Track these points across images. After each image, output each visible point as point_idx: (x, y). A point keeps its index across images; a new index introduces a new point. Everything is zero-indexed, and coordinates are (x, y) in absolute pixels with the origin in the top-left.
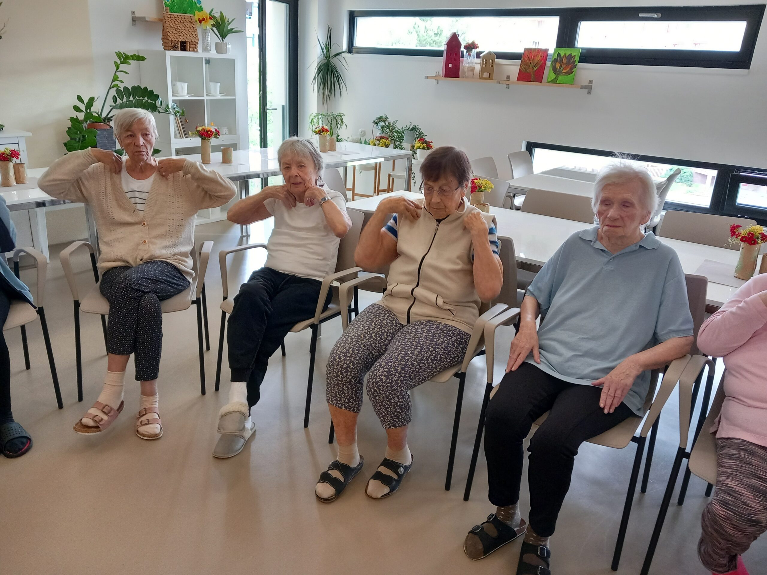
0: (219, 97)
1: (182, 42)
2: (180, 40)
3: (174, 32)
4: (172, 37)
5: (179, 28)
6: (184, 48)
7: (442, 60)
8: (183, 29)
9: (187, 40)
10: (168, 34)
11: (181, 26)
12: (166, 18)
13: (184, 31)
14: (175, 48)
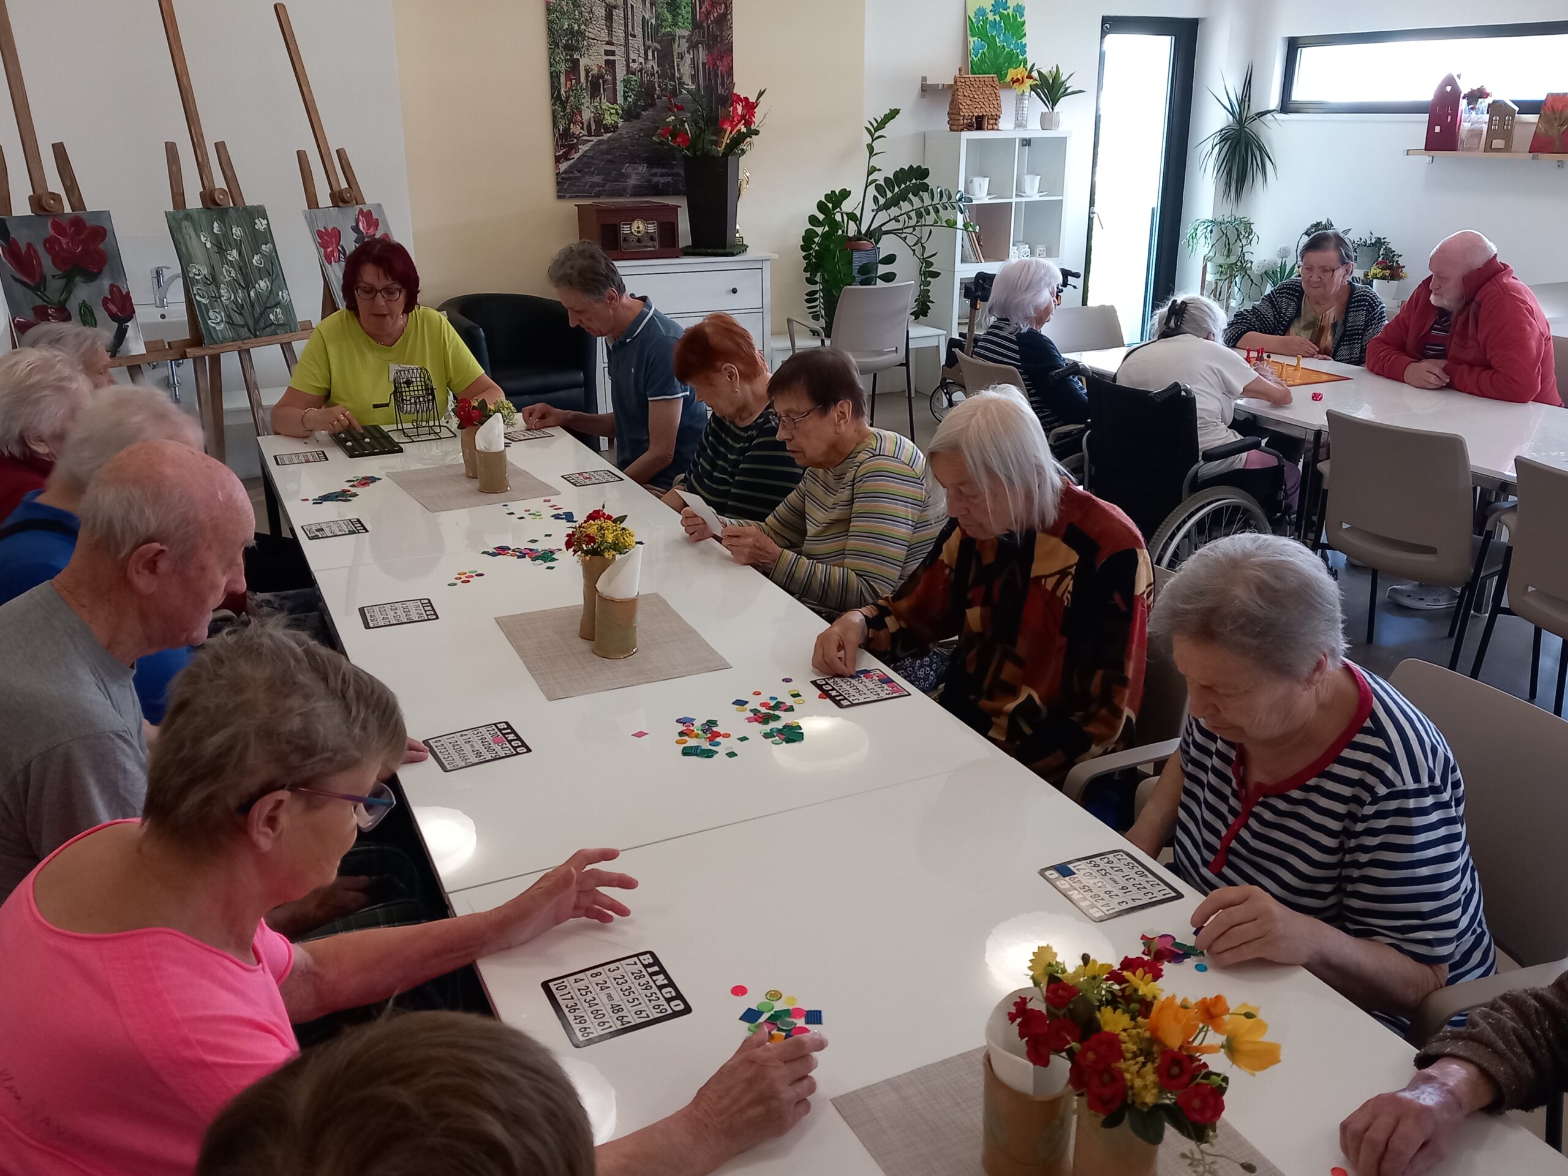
0: (1036, 197)
1: (977, 117)
2: (976, 114)
3: (969, 103)
4: (965, 112)
5: (976, 96)
6: (980, 127)
8: (981, 97)
9: (985, 114)
10: (961, 106)
11: (979, 93)
12: (959, 84)
13: (983, 100)
14: (969, 127)
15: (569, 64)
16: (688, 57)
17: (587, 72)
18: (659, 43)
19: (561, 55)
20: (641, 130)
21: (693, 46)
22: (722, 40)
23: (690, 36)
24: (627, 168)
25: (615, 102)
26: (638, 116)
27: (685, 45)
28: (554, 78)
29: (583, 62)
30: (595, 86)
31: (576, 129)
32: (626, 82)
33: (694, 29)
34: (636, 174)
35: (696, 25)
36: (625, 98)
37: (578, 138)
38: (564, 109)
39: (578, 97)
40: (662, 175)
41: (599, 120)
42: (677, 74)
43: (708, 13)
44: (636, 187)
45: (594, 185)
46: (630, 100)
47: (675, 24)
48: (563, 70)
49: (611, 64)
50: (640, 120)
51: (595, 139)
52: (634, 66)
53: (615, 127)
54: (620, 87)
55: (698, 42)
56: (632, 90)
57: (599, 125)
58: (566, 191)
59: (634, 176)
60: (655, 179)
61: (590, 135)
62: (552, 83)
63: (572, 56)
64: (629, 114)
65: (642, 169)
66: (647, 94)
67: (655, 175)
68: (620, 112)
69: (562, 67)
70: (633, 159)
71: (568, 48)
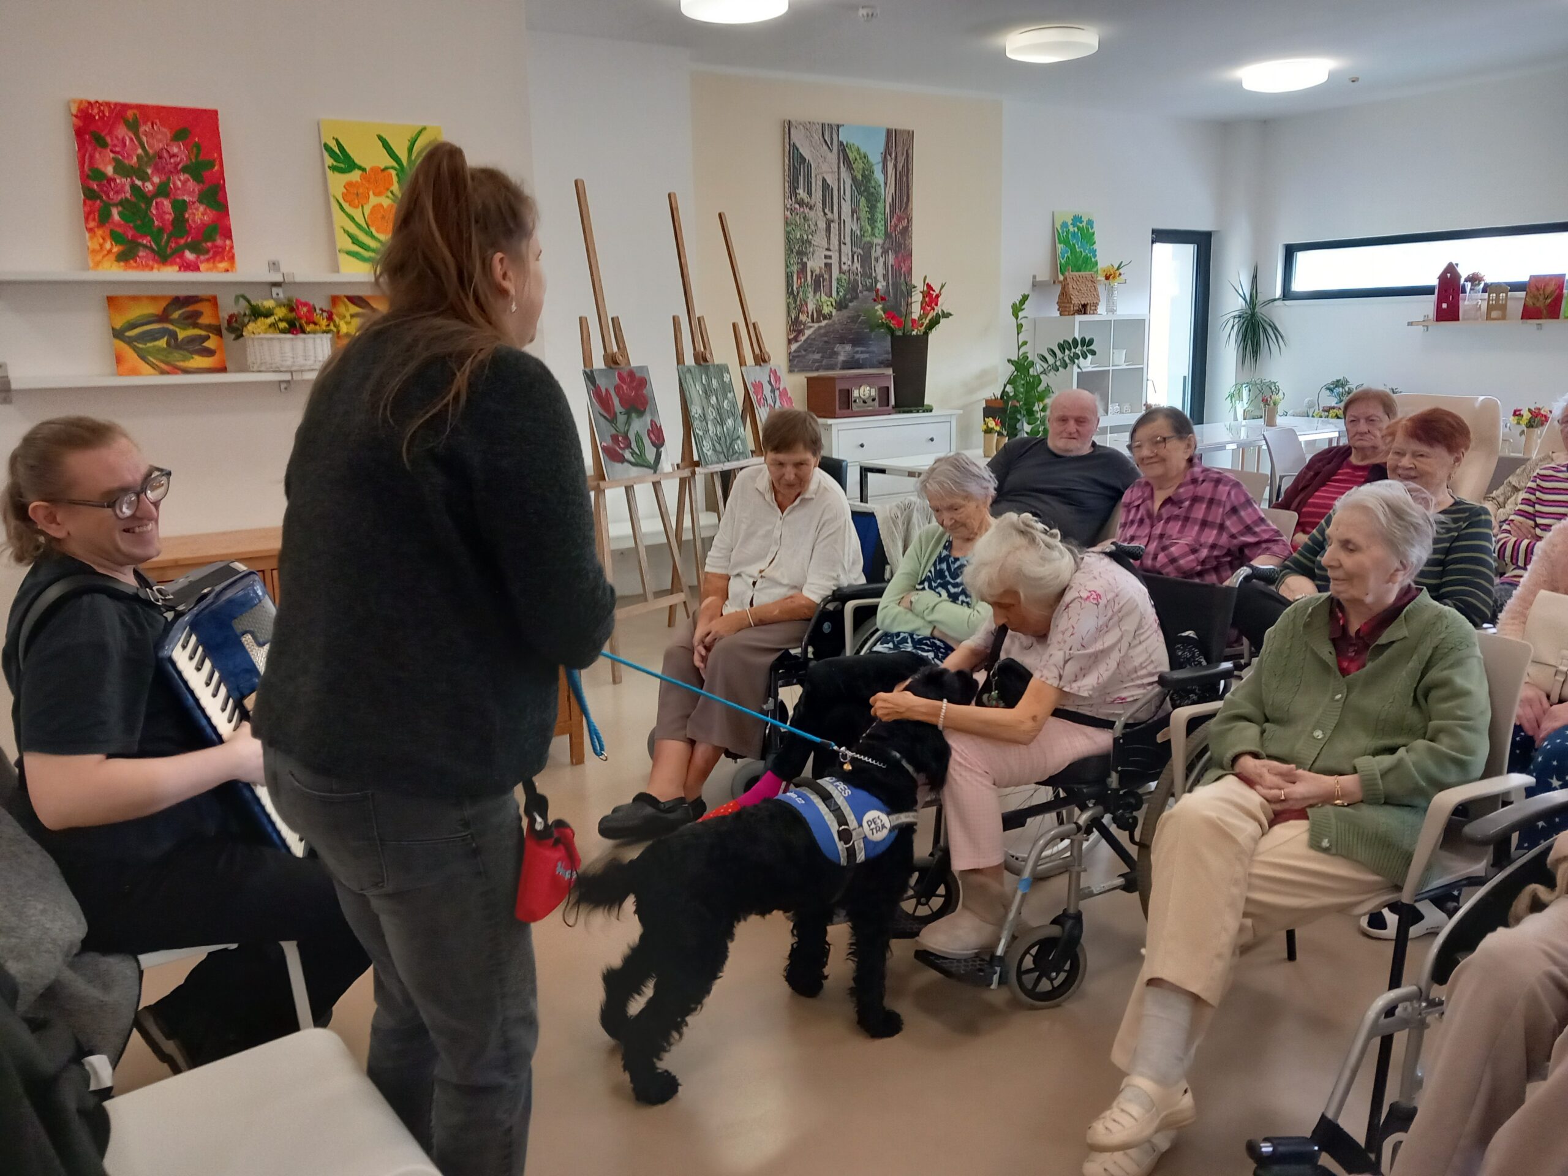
1: (1081, 305)
2: (1081, 303)
3: (1076, 294)
6: (1085, 312)
7: (1433, 298)
8: (1085, 289)
9: (1088, 302)
10: (1071, 297)
11: (1083, 286)
12: (1069, 280)
13: (1086, 292)
14: (1079, 312)
15: (800, 266)
16: (881, 260)
17: (812, 272)
18: (862, 249)
19: (794, 259)
20: (849, 317)
21: (885, 252)
22: (905, 248)
23: (884, 243)
24: (838, 348)
25: (831, 296)
26: (846, 307)
27: (879, 250)
28: (789, 277)
29: (810, 265)
30: (818, 283)
31: (803, 318)
32: (839, 280)
33: (885, 240)
34: (844, 352)
35: (887, 235)
36: (838, 293)
37: (804, 324)
38: (795, 302)
39: (805, 293)
40: (862, 352)
41: (819, 311)
42: (874, 274)
43: (896, 226)
44: (844, 362)
45: (815, 361)
46: (841, 294)
47: (873, 234)
48: (795, 271)
49: (828, 266)
50: (847, 310)
51: (816, 325)
52: (845, 268)
53: (830, 315)
54: (834, 284)
55: (888, 249)
56: (842, 286)
57: (820, 315)
58: (796, 366)
59: (842, 354)
60: (857, 356)
61: (813, 321)
62: (788, 282)
63: (802, 260)
64: (841, 306)
65: (848, 348)
66: (853, 290)
67: (857, 352)
68: (834, 303)
69: (795, 268)
70: (842, 341)
71: (800, 253)
